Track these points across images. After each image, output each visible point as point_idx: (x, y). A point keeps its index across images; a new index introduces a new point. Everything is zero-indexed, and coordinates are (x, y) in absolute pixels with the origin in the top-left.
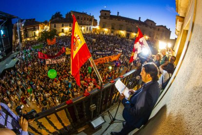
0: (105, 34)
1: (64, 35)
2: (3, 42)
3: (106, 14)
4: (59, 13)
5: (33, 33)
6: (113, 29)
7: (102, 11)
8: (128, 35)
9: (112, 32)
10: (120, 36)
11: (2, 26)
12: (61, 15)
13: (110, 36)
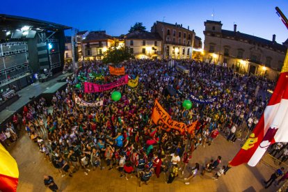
0: (212, 62)
1: (146, 57)
2: (50, 59)
3: (214, 28)
4: (140, 24)
5: (99, 51)
6: (226, 55)
7: (207, 23)
8: (252, 69)
9: (225, 61)
10: (238, 69)
11: (51, 38)
12: (144, 28)
13: (221, 68)
